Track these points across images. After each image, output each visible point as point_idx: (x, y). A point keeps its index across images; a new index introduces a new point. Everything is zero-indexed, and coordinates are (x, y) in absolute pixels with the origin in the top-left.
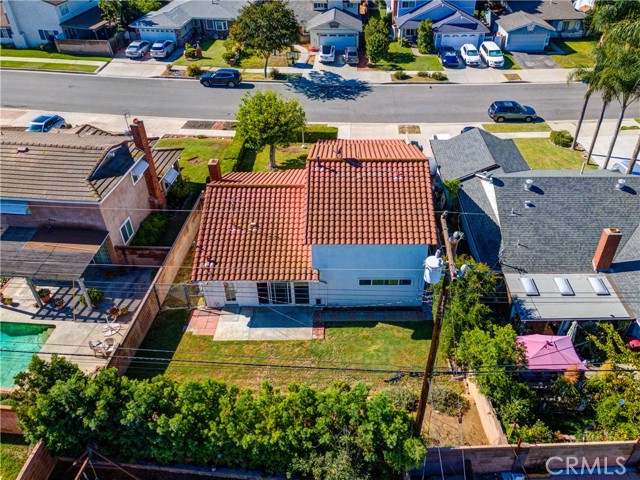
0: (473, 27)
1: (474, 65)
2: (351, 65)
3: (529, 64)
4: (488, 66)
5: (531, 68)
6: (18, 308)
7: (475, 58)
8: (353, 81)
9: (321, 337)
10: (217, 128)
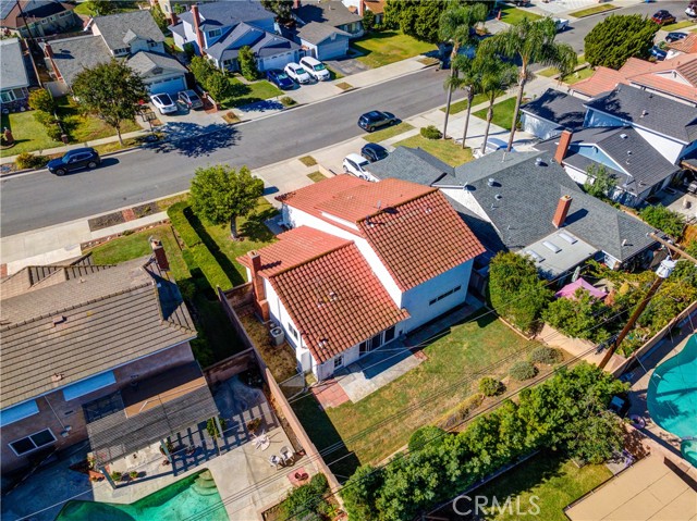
0: (287, 46)
1: (306, 83)
2: (197, 110)
3: (347, 71)
4: (317, 81)
5: (350, 74)
6: (148, 476)
7: (304, 77)
8: (212, 126)
9: (425, 358)
10: (131, 218)
